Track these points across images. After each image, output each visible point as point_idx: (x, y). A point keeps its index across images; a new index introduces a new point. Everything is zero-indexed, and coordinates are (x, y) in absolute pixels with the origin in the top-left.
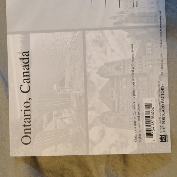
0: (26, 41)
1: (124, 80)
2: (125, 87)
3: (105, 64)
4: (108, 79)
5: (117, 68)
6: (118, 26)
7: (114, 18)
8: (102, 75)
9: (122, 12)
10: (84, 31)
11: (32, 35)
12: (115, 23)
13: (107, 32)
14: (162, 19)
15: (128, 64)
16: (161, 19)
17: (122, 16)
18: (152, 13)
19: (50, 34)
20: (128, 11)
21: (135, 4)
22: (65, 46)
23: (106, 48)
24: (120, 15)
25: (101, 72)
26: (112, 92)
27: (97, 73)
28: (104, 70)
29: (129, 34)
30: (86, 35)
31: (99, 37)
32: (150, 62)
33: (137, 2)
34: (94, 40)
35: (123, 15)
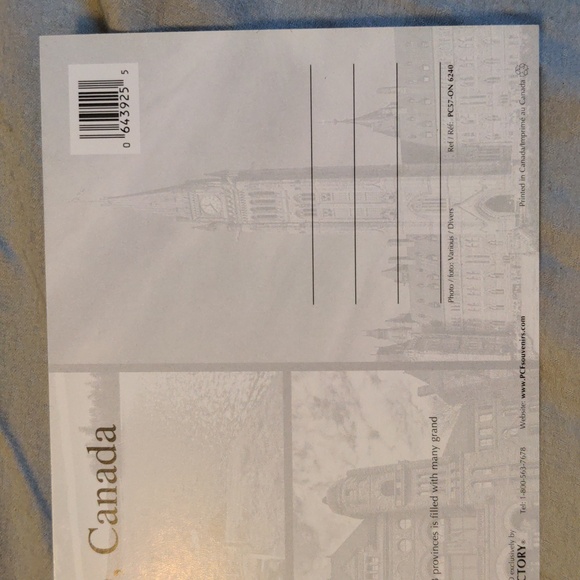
0: (107, 396)
1: (407, 524)
2: (407, 546)
3: (350, 474)
4: (359, 521)
5: (387, 489)
6: (391, 360)
7: (381, 334)
8: (339, 509)
9: (407, 318)
10: (287, 370)
11: (125, 378)
12: (382, 351)
13: (357, 377)
14: (528, 341)
15: (420, 476)
16: (523, 343)
17: (405, 329)
18: (496, 323)
19: (184, 376)
20: (422, 316)
21: (446, 293)
22: (228, 414)
23: (353, 425)
24: (398, 325)
25: (337, 499)
26: (370, 560)
27: (324, 501)
28: (347, 493)
29: (424, 384)
30: (294, 384)
31: (334, 392)
32: (488, 472)
33: (451, 289)
34: (316, 399)
35: (407, 325)
